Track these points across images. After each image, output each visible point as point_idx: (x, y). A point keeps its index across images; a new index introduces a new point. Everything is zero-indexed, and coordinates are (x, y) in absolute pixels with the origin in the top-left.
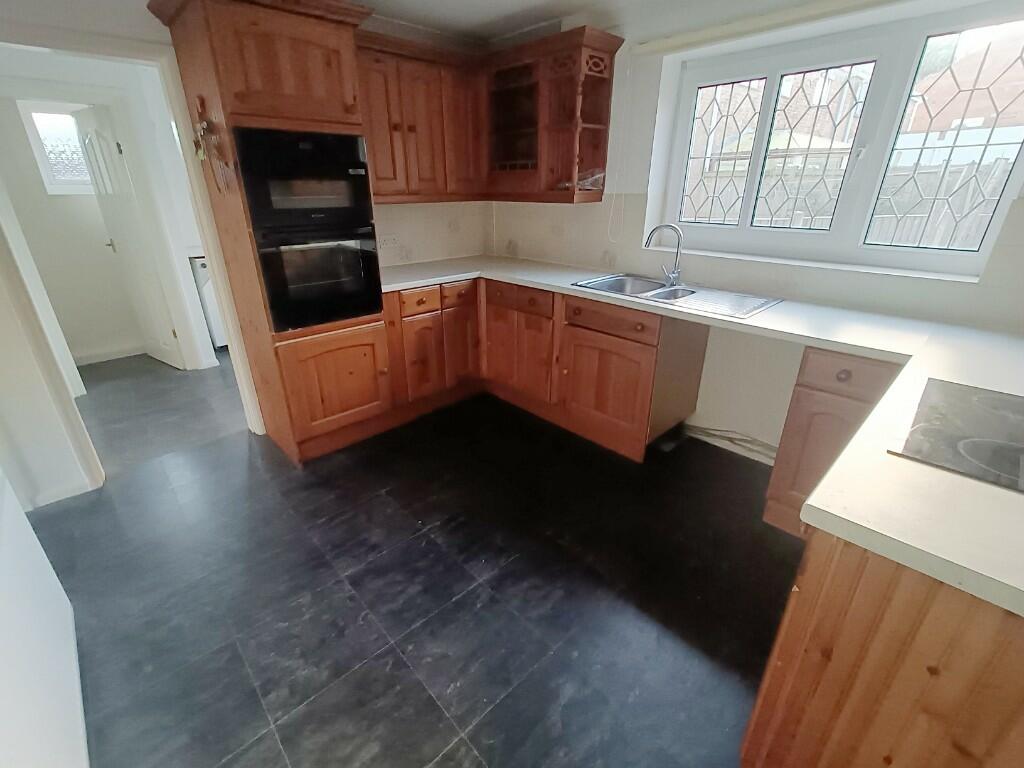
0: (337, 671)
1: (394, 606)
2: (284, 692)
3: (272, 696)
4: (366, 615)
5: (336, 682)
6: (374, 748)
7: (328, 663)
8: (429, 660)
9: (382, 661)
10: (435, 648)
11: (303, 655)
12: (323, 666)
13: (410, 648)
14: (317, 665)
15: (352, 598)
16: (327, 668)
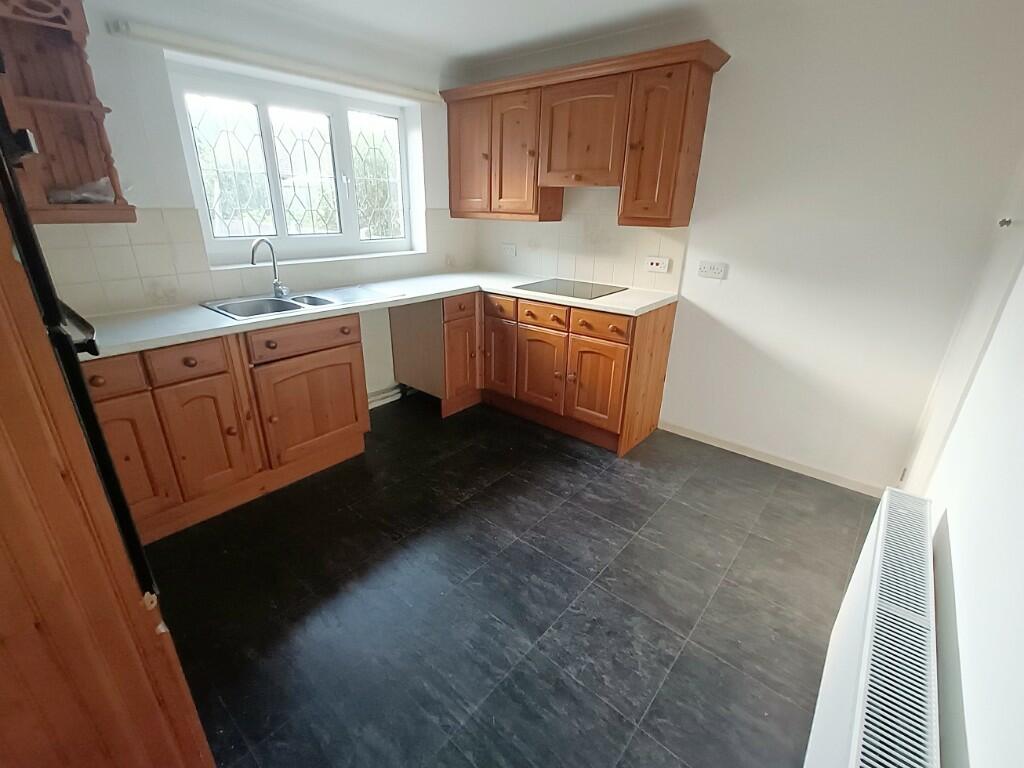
0: (629, 611)
1: (558, 591)
2: (662, 643)
3: (670, 652)
4: (572, 608)
5: (637, 609)
6: (664, 573)
7: (626, 621)
8: (597, 557)
9: (609, 584)
10: (588, 556)
11: (628, 644)
12: (629, 623)
13: (592, 569)
14: (630, 628)
15: (559, 627)
16: (629, 620)
